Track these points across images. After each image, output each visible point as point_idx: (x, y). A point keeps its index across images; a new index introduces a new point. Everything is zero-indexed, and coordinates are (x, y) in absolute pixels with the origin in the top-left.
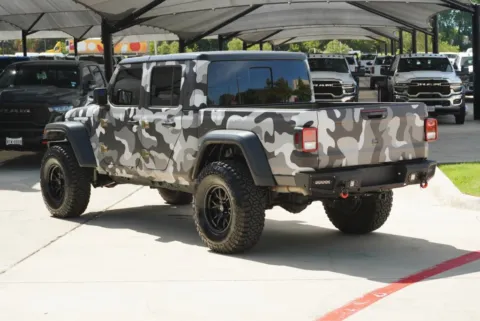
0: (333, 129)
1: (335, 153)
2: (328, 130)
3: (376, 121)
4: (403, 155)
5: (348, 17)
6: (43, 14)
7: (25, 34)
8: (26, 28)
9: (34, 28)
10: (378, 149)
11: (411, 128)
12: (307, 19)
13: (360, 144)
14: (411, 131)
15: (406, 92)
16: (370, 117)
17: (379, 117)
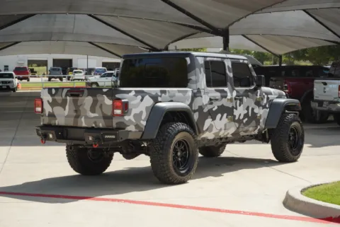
0: (51, 101)
1: (52, 115)
2: (48, 101)
3: (76, 98)
4: (95, 123)
10: (77, 117)
11: (101, 105)
13: (66, 112)
14: (101, 107)
16: (72, 95)
17: (78, 96)
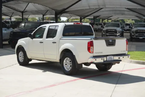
5: (126, 12)
6: (48, 10)
7: (43, 16)
8: (44, 14)
9: (46, 14)
12: (115, 13)
15: (135, 33)
